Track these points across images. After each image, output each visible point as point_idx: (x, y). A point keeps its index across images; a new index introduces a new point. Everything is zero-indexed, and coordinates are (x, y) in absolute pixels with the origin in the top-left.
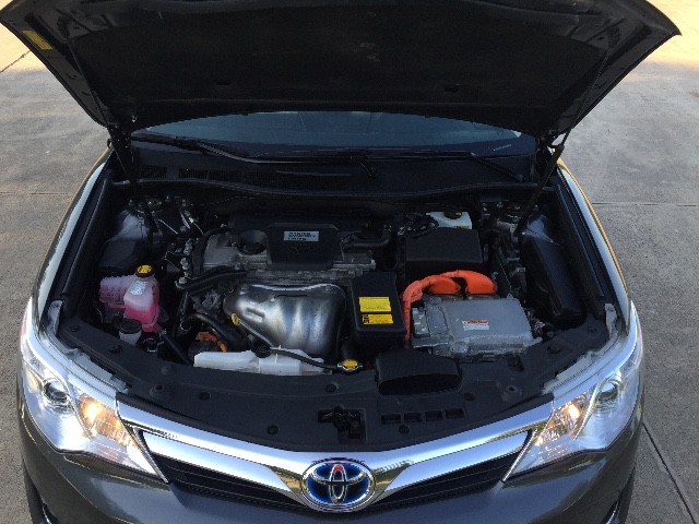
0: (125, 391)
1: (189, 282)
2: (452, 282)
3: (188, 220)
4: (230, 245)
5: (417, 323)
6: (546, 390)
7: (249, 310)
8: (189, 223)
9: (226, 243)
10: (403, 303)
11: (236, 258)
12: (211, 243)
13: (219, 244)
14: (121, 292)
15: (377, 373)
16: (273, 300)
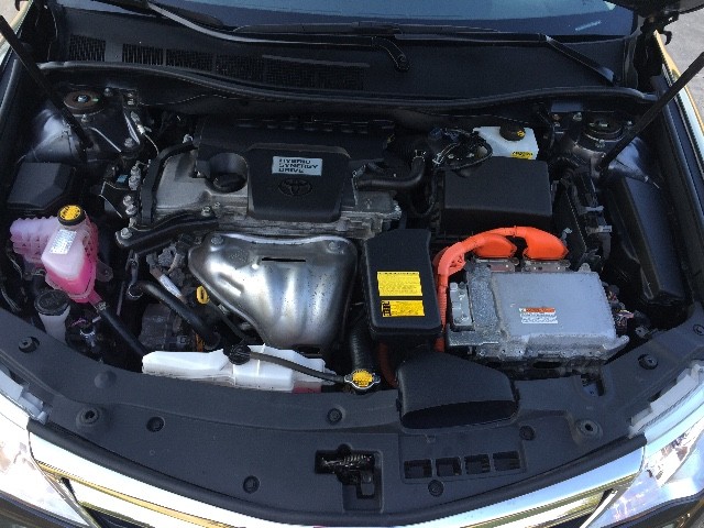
0: (41, 416)
1: (135, 235)
2: (506, 243)
3: (135, 128)
4: (194, 175)
5: (456, 309)
6: (635, 429)
7: (223, 277)
8: (138, 133)
9: (189, 171)
10: (438, 277)
11: (204, 198)
12: (169, 171)
13: (180, 172)
14: (41, 243)
15: (400, 394)
16: (255, 266)
